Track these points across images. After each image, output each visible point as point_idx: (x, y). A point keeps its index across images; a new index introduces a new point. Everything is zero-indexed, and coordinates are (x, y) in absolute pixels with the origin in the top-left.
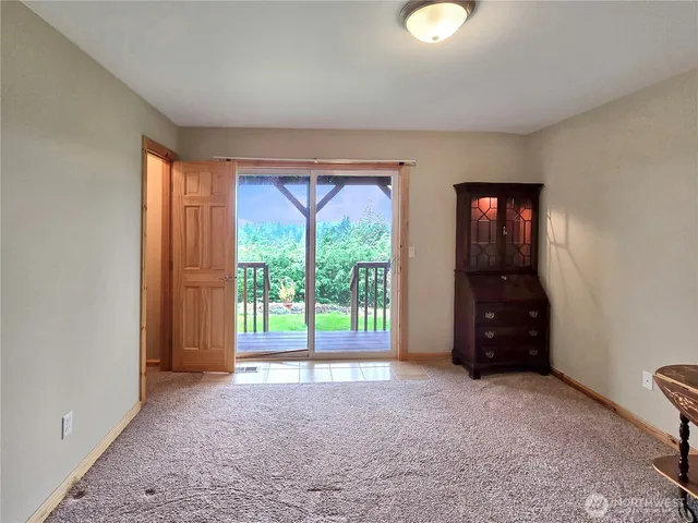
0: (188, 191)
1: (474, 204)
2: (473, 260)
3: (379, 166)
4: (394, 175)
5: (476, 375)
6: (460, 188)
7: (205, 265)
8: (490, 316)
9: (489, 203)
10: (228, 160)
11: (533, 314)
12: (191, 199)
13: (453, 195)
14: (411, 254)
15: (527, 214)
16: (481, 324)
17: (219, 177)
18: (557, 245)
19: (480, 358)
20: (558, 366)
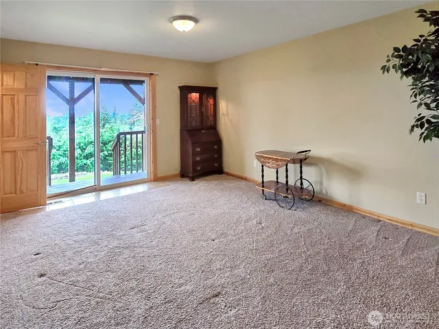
0: (5, 84)
1: (189, 96)
2: (189, 124)
3: (138, 74)
4: (146, 79)
5: (193, 179)
6: (181, 88)
7: (21, 135)
8: (198, 149)
9: (195, 96)
10: (37, 64)
11: (216, 147)
12: (6, 89)
13: (178, 91)
14: (158, 122)
15: (211, 101)
16: (195, 154)
17: (32, 76)
18: (223, 115)
19: (195, 170)
20: (226, 170)
